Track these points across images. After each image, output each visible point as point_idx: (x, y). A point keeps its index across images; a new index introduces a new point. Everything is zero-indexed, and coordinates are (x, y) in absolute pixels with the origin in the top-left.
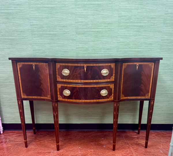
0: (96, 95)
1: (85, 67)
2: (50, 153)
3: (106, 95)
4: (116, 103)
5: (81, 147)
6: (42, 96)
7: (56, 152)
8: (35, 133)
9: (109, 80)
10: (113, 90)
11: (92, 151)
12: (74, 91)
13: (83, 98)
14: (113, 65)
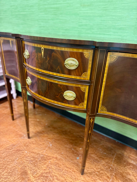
0: (57, 96)
1: (42, 49)
3: (72, 99)
9: (78, 78)
10: (87, 94)
12: (34, 82)
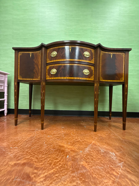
0: (79, 73)
1: (70, 48)
2: (34, 131)
3: (88, 74)
4: (97, 83)
5: (64, 127)
6: (34, 78)
7: (40, 130)
8: (30, 116)
9: (90, 62)
10: (93, 71)
11: (75, 130)
12: (60, 69)
13: (68, 75)
14: (93, 51)
